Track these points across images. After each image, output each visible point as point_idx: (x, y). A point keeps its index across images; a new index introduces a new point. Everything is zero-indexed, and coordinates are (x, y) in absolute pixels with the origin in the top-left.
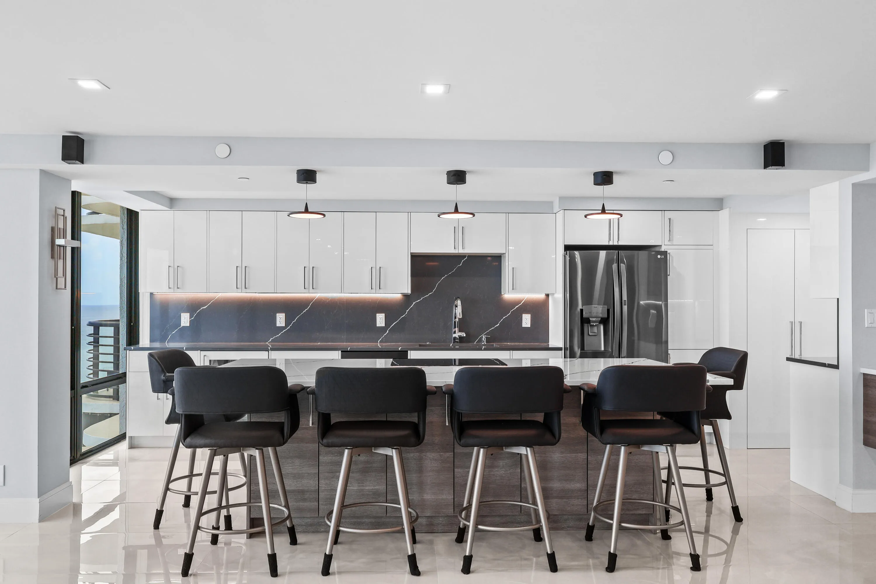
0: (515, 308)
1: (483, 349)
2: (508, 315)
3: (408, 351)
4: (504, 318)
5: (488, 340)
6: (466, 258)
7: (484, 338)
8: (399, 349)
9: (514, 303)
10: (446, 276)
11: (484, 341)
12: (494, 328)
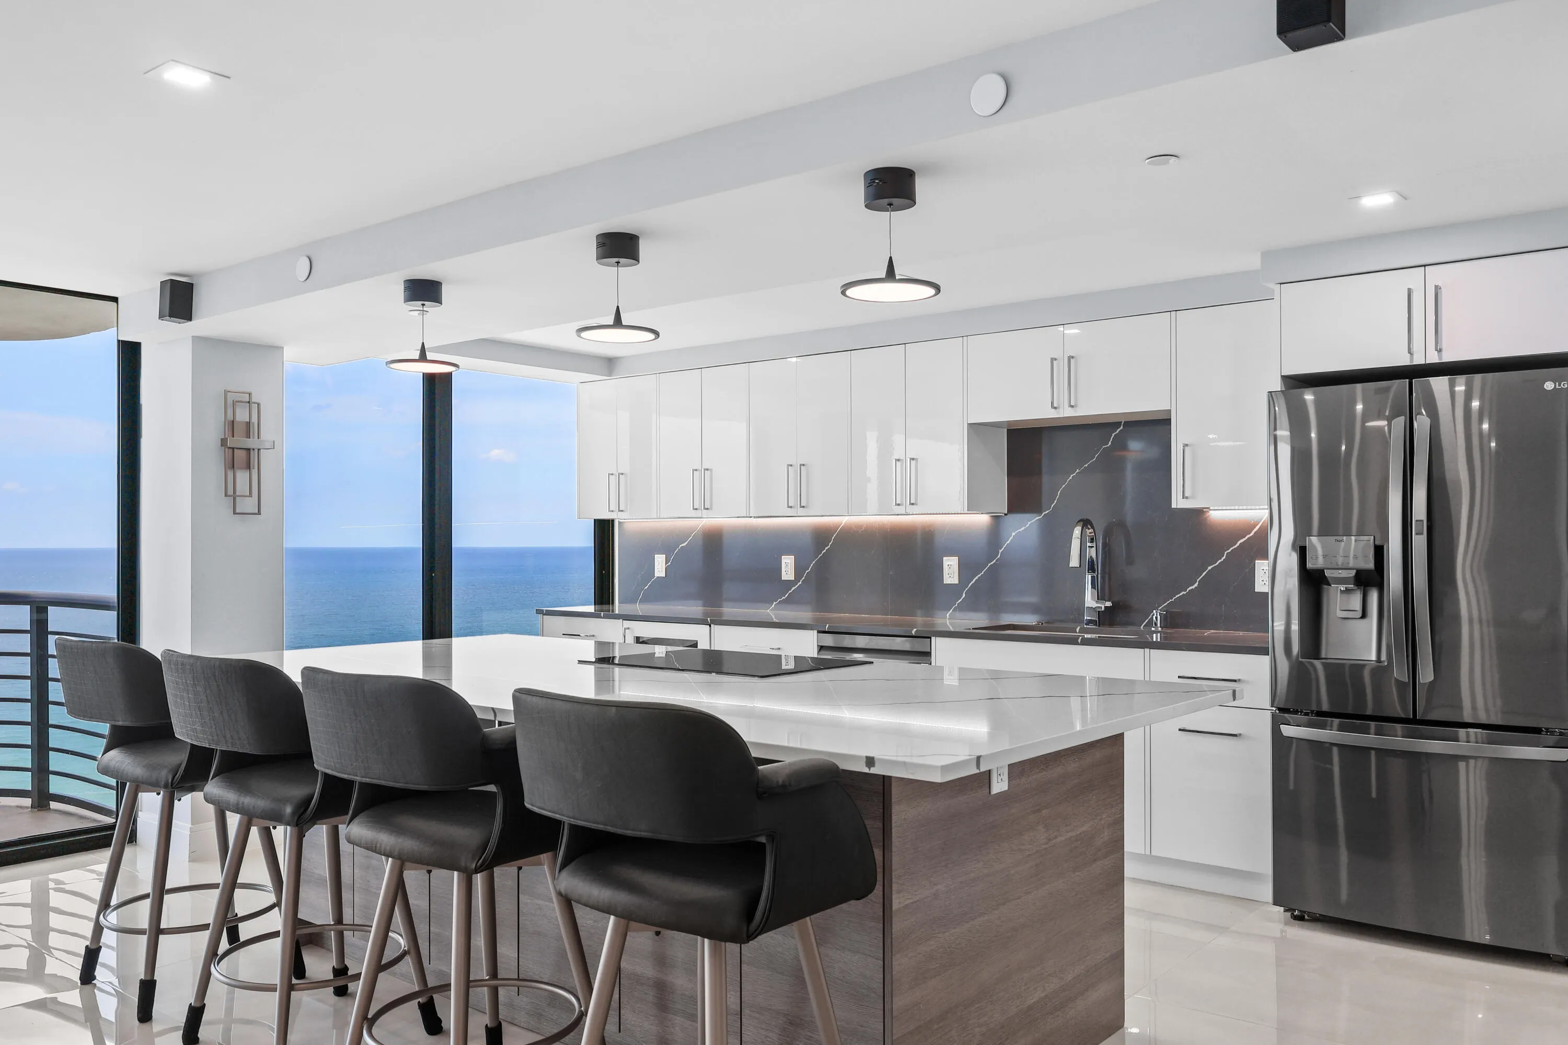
0: (1238, 545)
1: (1079, 641)
2: (1219, 561)
3: (930, 638)
4: (1210, 568)
5: (1170, 621)
6: (1122, 427)
7: (1156, 615)
8: (913, 632)
9: (1234, 532)
10: (1078, 471)
11: (1156, 624)
12: (1185, 593)
